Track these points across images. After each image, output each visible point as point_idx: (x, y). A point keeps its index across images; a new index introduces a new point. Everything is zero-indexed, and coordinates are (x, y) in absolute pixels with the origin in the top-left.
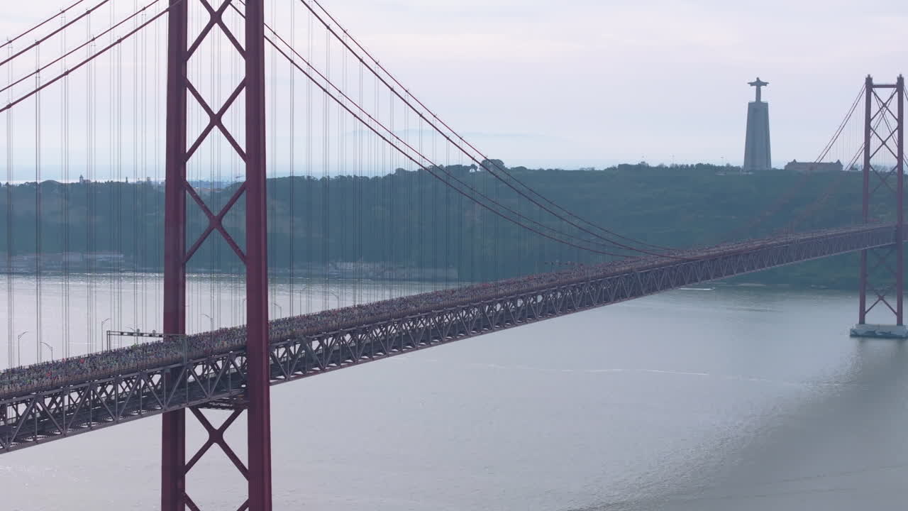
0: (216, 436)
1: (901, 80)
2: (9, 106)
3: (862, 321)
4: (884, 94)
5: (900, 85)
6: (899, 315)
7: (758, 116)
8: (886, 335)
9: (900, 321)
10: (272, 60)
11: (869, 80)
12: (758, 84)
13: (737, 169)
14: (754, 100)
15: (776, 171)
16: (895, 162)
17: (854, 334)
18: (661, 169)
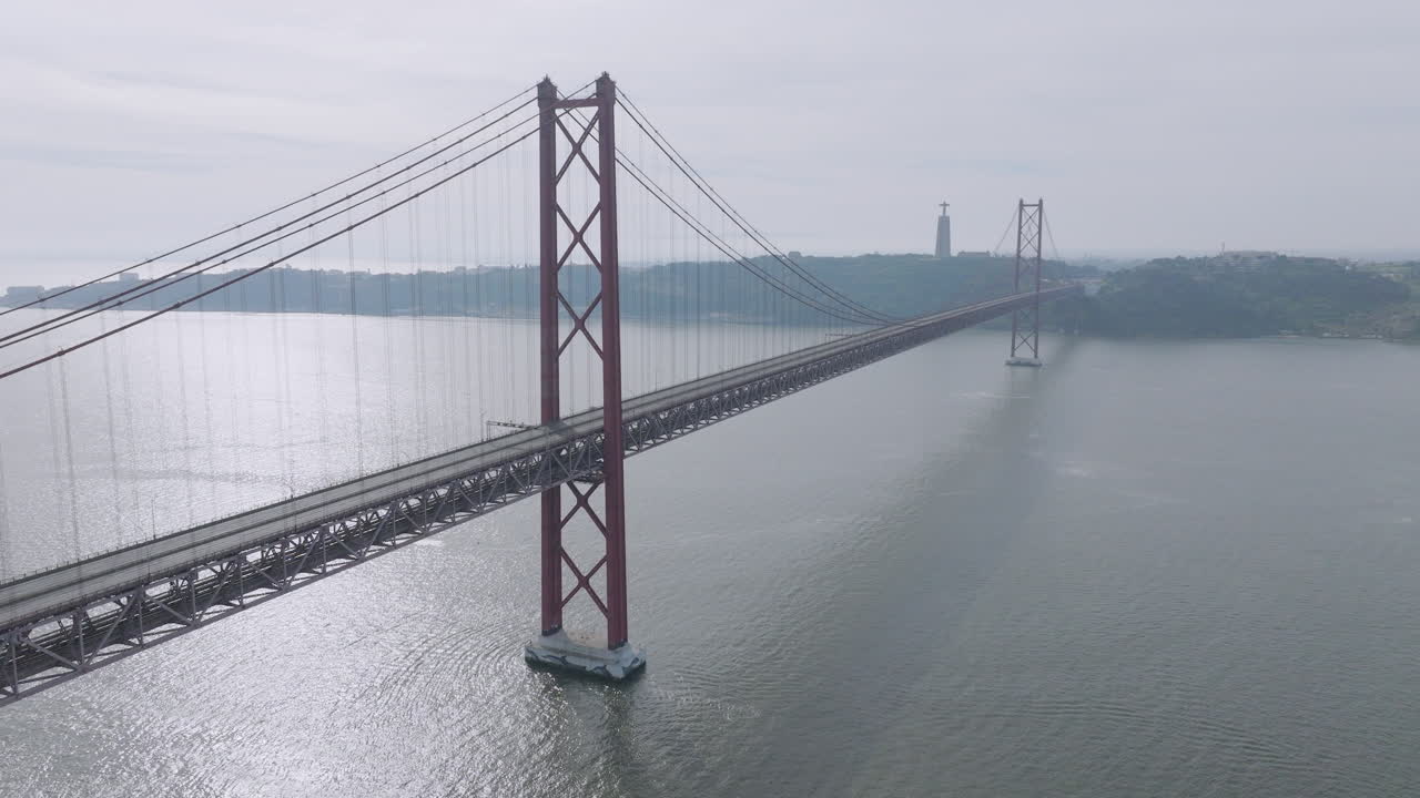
0: (583, 501)
1: (1041, 201)
2: (350, 228)
3: (1013, 355)
4: (1030, 211)
5: (1040, 205)
6: (1036, 351)
7: (944, 224)
8: (1029, 364)
9: (1036, 356)
10: (622, 178)
11: (1021, 201)
12: (945, 205)
13: (931, 256)
14: (941, 214)
15: (954, 258)
16: (1036, 254)
17: (1009, 364)
18: (888, 257)
